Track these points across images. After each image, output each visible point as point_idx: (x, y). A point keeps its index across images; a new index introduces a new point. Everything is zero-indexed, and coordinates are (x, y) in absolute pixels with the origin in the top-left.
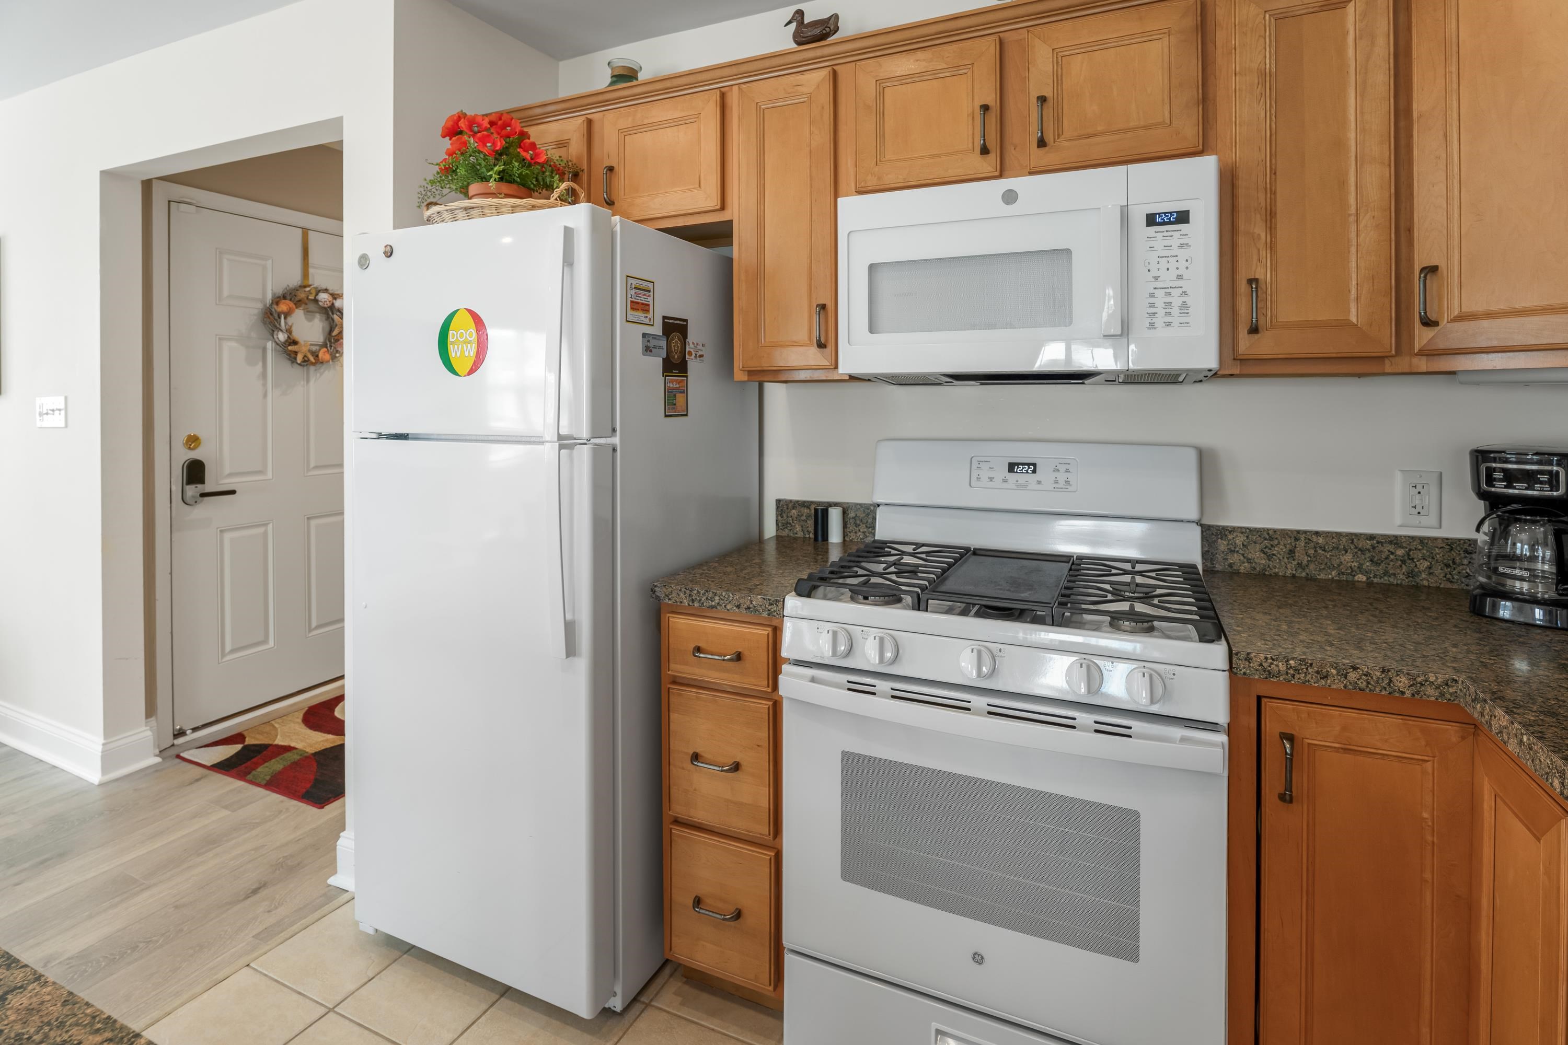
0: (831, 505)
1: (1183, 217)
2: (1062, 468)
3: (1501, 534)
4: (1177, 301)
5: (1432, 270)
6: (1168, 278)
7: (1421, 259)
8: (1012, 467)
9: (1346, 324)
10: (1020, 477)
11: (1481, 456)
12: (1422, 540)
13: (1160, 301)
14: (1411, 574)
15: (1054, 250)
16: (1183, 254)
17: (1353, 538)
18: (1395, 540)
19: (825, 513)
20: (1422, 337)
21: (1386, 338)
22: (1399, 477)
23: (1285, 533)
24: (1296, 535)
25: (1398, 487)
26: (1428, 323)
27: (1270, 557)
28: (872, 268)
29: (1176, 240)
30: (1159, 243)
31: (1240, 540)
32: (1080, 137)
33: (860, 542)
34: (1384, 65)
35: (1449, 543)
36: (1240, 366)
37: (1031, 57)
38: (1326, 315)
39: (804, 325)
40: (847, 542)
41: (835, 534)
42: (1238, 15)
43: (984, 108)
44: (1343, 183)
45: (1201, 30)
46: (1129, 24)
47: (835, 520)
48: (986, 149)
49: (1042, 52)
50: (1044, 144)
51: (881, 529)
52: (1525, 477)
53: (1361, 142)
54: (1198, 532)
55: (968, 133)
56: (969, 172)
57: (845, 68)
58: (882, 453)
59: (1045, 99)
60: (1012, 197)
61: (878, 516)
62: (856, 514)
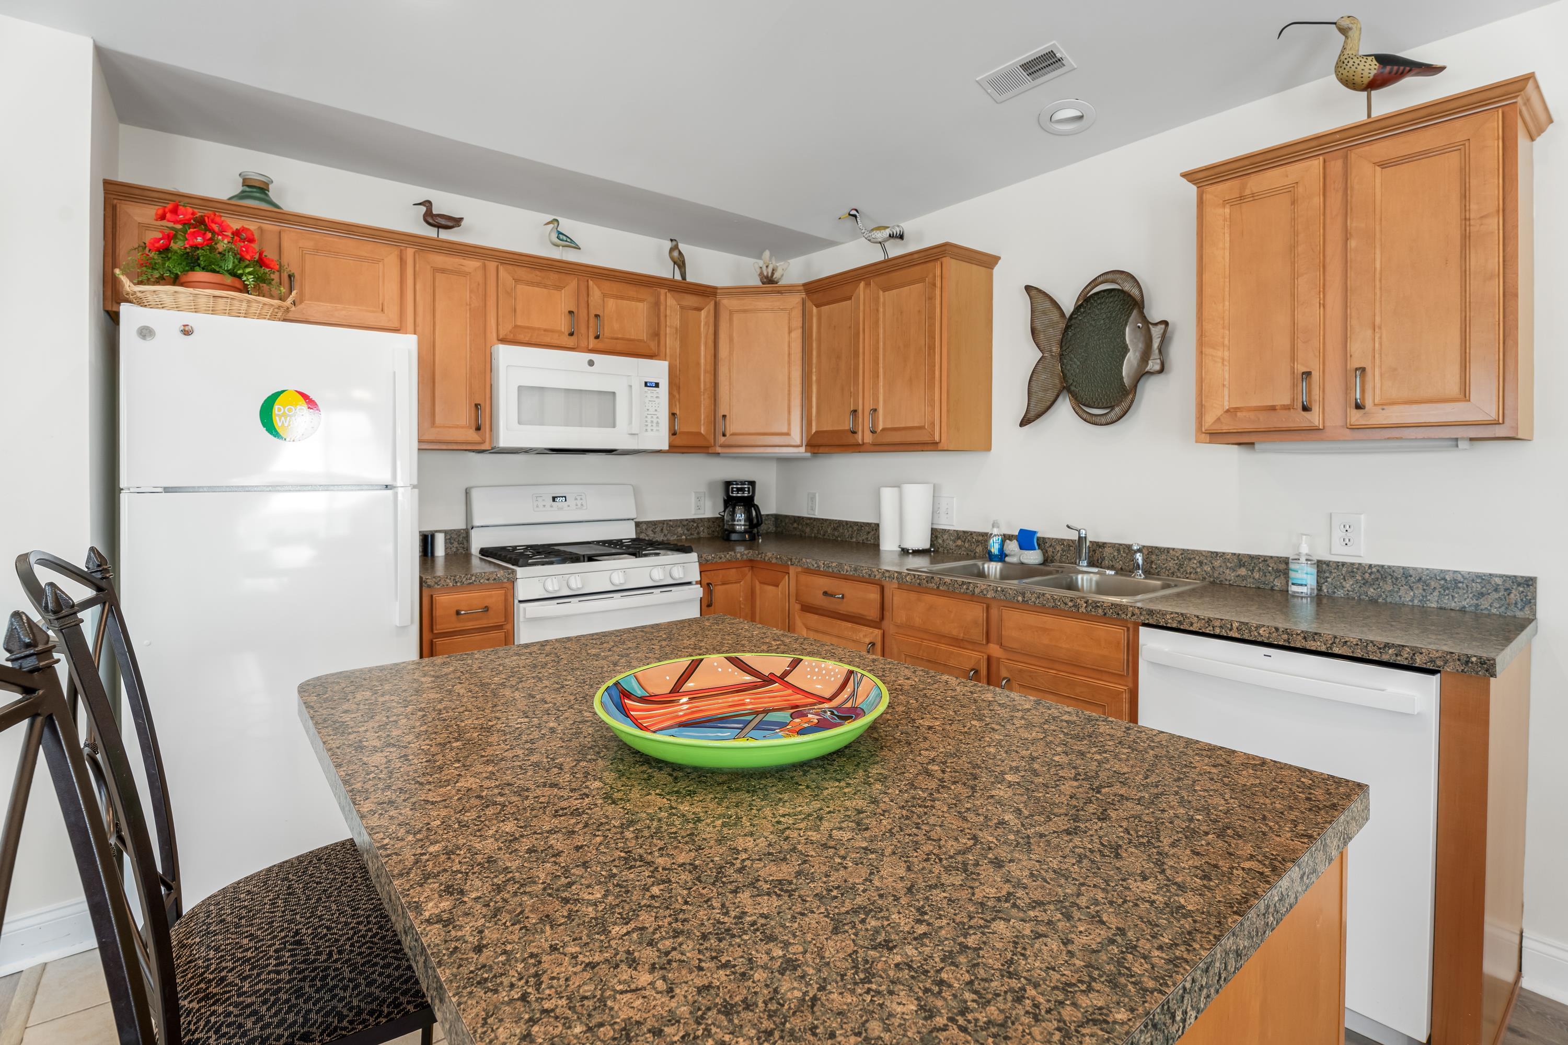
0: (437, 531)
1: (657, 385)
2: (579, 498)
3: (731, 512)
4: (655, 420)
5: (724, 416)
6: (652, 411)
7: (722, 411)
8: (554, 499)
9: (699, 434)
10: (560, 503)
11: (728, 484)
12: (701, 519)
13: (649, 420)
15: (593, 391)
16: (657, 400)
17: (681, 521)
18: (693, 520)
19: (433, 536)
20: (719, 440)
21: (710, 439)
22: (693, 494)
24: (663, 522)
25: (693, 498)
26: (724, 435)
27: (655, 533)
28: (519, 387)
29: (655, 395)
30: (649, 395)
31: (644, 527)
32: (612, 338)
33: (455, 554)
34: (711, 337)
35: (709, 519)
36: (674, 449)
37: (591, 293)
38: (694, 430)
39: (464, 416)
40: (447, 555)
41: (440, 550)
42: (670, 302)
43: (571, 312)
44: (699, 379)
45: (657, 304)
46: (631, 291)
47: (440, 541)
48: (571, 334)
49: (596, 293)
50: (597, 337)
51: (478, 542)
52: (742, 490)
53: (705, 365)
54: (633, 524)
55: (562, 324)
56: (564, 344)
57: (492, 265)
58: (475, 494)
59: (597, 316)
60: (591, 363)
61: (474, 534)
62: (451, 536)
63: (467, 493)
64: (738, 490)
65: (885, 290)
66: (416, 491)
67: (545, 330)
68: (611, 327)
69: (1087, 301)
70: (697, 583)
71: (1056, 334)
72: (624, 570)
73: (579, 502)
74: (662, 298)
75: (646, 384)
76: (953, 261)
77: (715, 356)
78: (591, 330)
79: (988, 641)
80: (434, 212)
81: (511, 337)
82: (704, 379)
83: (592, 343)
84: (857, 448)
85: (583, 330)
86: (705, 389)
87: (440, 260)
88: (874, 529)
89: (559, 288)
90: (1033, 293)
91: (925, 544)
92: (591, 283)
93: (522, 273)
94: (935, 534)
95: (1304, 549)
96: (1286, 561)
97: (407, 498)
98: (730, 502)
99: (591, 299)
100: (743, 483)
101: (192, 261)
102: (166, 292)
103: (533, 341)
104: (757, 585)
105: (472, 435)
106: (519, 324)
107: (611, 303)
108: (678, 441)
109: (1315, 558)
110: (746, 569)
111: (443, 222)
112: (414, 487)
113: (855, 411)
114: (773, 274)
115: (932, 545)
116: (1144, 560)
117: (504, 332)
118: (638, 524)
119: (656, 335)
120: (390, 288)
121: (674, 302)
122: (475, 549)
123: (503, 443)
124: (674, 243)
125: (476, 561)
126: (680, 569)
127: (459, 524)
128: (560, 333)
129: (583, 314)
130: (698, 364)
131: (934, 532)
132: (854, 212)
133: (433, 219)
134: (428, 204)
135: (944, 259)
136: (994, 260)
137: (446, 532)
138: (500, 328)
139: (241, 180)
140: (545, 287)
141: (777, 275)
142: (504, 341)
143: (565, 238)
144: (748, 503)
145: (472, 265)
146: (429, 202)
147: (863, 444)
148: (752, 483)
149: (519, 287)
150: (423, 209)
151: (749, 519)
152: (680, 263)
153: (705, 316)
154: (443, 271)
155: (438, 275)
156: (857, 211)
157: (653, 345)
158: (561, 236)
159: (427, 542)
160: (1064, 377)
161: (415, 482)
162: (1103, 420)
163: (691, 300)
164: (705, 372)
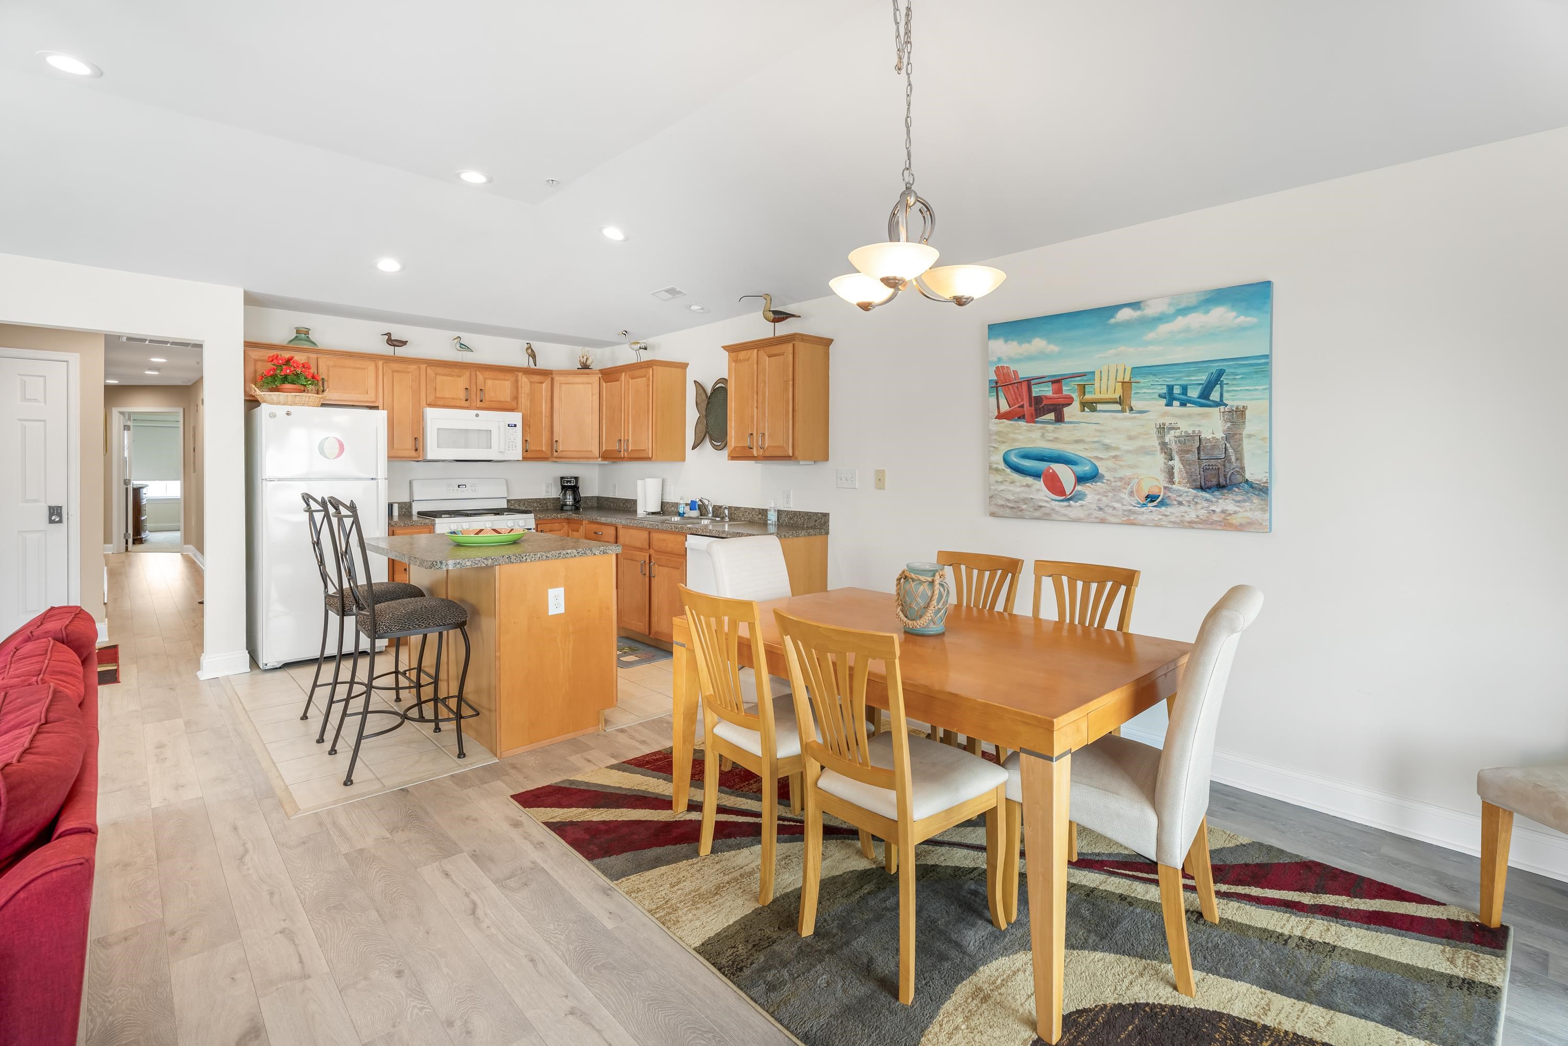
0: (396, 502)
1: (515, 426)
2: (475, 486)
3: (565, 494)
4: (514, 444)
5: (557, 441)
6: (512, 440)
7: (556, 439)
8: (459, 486)
9: (541, 451)
10: (462, 489)
11: (562, 478)
12: (549, 498)
13: (510, 444)
14: (547, 506)
15: (479, 430)
16: (515, 434)
17: (536, 499)
18: (544, 499)
19: (394, 505)
20: (555, 454)
21: (549, 453)
22: (544, 484)
23: (522, 500)
24: (525, 500)
25: (544, 486)
26: (556, 452)
27: (519, 506)
28: (438, 429)
29: (514, 431)
30: (510, 431)
31: (513, 502)
32: (490, 402)
33: (404, 515)
34: (549, 398)
35: (554, 499)
36: (525, 459)
37: (478, 378)
38: (539, 449)
39: (409, 444)
40: (399, 515)
41: (396, 513)
42: (524, 380)
43: (466, 389)
44: (542, 421)
45: (517, 381)
46: (501, 375)
47: (396, 507)
48: (467, 400)
49: (480, 377)
50: (481, 401)
51: (416, 508)
52: (570, 482)
53: (545, 413)
54: (505, 500)
55: (462, 395)
56: (463, 405)
57: (423, 367)
58: (415, 484)
59: (481, 390)
60: (477, 415)
61: (414, 504)
62: (401, 505)
63: (411, 483)
64: (567, 482)
65: (632, 378)
66: (387, 481)
67: (452, 399)
68: (490, 395)
69: (715, 390)
70: (534, 529)
71: (704, 405)
72: (492, 521)
73: (473, 488)
74: (520, 378)
75: (509, 425)
76: (659, 367)
77: (552, 408)
78: (478, 397)
79: (650, 548)
80: (392, 339)
81: (434, 403)
82: (545, 421)
83: (479, 404)
84: (622, 459)
85: (474, 397)
86: (545, 427)
87: (395, 366)
88: (634, 502)
89: (460, 376)
90: (697, 384)
91: (659, 510)
92: (478, 372)
93: (439, 370)
94: (663, 504)
95: (773, 505)
96: (766, 510)
97: (383, 485)
98: (564, 488)
99: (478, 380)
100: (571, 478)
101: (285, 379)
102: (274, 395)
103: (446, 404)
104: (570, 532)
105: (413, 453)
106: (438, 396)
107: (489, 383)
108: (528, 455)
109: (776, 509)
110: (565, 524)
111: (397, 344)
112: (385, 479)
113: (620, 440)
114: (586, 361)
115: (662, 510)
116: (729, 513)
117: (431, 399)
118: (508, 501)
119: (516, 398)
120: (371, 381)
121: (527, 380)
122: (415, 512)
123: (429, 458)
124: (529, 345)
125: (415, 518)
126: (523, 522)
127: (407, 500)
128: (461, 399)
129: (473, 388)
130: (542, 412)
131: (663, 503)
132: (624, 332)
133: (392, 342)
134: (389, 334)
135: (654, 367)
136: (686, 365)
137: (399, 503)
138: (428, 398)
139: (295, 331)
140: (452, 376)
141: (589, 362)
142: (430, 405)
143: (464, 347)
144: (575, 489)
145: (412, 367)
146: (390, 333)
147: (624, 457)
148: (576, 478)
149: (438, 377)
150: (386, 337)
151: (575, 499)
152: (533, 355)
153: (545, 386)
154: (398, 372)
155: (395, 374)
156: (626, 332)
157: (514, 404)
158: (462, 346)
159: (391, 506)
160: (707, 428)
161: (386, 477)
162: (719, 448)
163: (536, 378)
164: (545, 417)
